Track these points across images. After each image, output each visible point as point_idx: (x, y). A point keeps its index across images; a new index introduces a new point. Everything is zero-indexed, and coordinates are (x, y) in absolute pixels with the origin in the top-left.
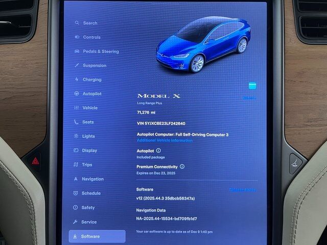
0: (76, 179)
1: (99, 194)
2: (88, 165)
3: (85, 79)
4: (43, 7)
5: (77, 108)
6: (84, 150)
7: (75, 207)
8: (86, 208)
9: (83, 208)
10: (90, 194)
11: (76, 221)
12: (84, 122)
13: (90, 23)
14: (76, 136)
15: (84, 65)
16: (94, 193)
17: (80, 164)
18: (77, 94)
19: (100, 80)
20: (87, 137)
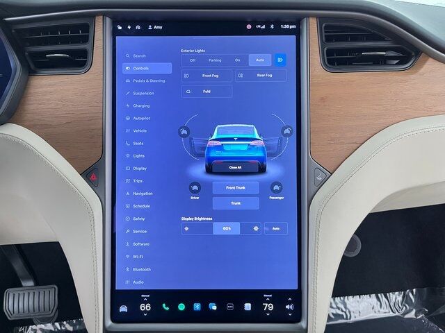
0: (128, 193)
1: (149, 206)
2: (138, 181)
3: (136, 106)
4: (98, 43)
5: (128, 131)
6: (135, 168)
7: (128, 219)
8: (137, 219)
9: (134, 219)
10: (141, 206)
11: (128, 231)
12: (135, 143)
13: (139, 56)
14: (128, 156)
15: (135, 93)
16: (144, 206)
17: (132, 181)
18: (128, 118)
19: (148, 106)
20: (138, 156)
